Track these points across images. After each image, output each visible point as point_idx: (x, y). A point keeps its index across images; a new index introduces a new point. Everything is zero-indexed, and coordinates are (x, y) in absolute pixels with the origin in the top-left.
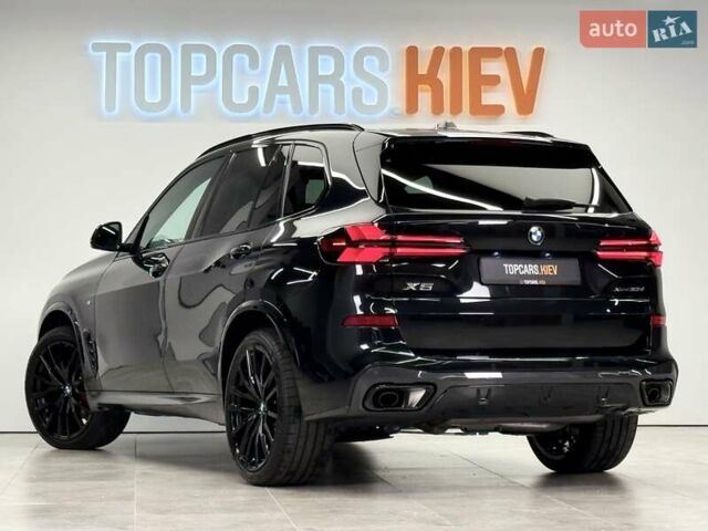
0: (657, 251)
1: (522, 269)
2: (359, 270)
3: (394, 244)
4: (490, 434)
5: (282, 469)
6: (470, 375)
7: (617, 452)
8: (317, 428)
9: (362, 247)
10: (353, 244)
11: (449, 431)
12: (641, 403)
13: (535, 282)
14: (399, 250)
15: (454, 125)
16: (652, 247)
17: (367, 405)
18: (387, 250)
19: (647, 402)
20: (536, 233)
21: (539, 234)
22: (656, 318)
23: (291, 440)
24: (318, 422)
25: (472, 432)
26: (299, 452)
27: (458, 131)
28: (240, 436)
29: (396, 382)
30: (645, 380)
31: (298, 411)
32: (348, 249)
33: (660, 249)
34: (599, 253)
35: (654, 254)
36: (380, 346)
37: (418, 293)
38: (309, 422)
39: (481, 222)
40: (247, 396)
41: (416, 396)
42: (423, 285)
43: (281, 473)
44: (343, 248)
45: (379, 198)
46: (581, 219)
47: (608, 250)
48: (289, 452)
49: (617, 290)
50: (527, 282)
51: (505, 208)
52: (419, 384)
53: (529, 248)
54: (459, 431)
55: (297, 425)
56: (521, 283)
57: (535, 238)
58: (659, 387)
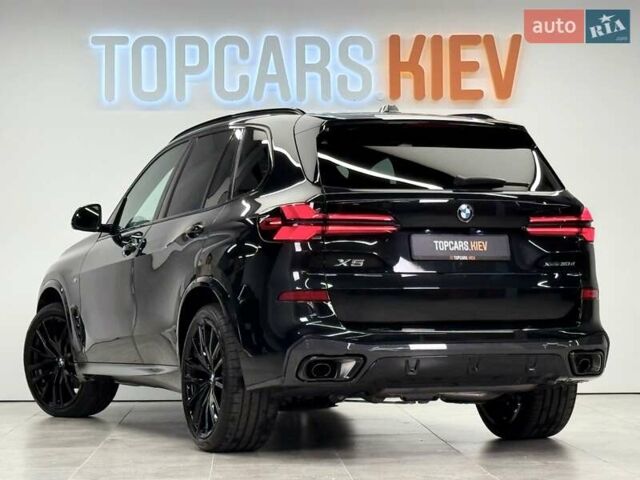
0: (589, 227)
1: (452, 246)
2: (298, 248)
3: (325, 222)
4: (431, 402)
5: (228, 436)
6: (413, 347)
7: (559, 420)
8: (260, 396)
9: (295, 225)
10: (287, 223)
11: (386, 400)
12: (570, 373)
13: (465, 258)
14: (330, 228)
15: (397, 109)
16: (585, 224)
17: (301, 375)
18: (320, 228)
19: (576, 372)
20: (465, 211)
21: (468, 211)
22: (589, 291)
23: (236, 409)
24: (261, 391)
25: (413, 401)
26: (244, 420)
27: (400, 113)
28: (193, 404)
29: (326, 354)
30: (574, 351)
31: (241, 380)
32: (283, 228)
33: (593, 224)
34: (529, 230)
35: (584, 230)
36: (315, 319)
37: (350, 269)
38: (251, 392)
39: (422, 201)
40: (200, 367)
41: (348, 366)
42: (354, 262)
43: (227, 439)
44: (279, 227)
45: (315, 178)
46: (521, 197)
47: (538, 226)
48: (233, 420)
49: (547, 264)
50: (457, 258)
51: (445, 188)
52: (350, 356)
53: (459, 226)
54: (399, 399)
55: (240, 395)
56: (451, 258)
57: (464, 215)
58: (590, 357)
